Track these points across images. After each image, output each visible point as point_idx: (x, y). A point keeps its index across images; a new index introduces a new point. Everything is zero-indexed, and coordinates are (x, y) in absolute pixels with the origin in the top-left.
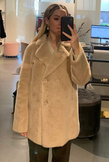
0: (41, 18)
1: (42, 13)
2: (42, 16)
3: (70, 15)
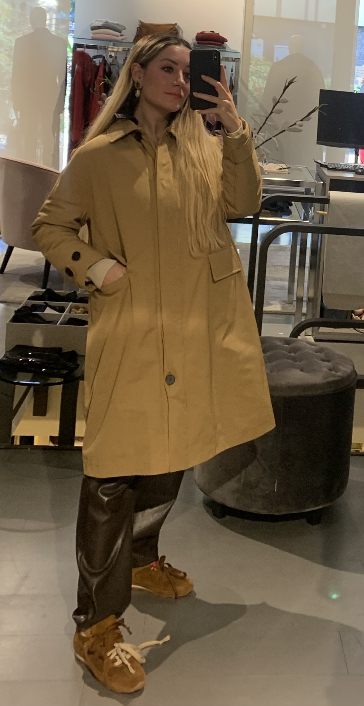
0: (87, 51)
1: (93, 28)
2: (93, 39)
3: (225, 43)
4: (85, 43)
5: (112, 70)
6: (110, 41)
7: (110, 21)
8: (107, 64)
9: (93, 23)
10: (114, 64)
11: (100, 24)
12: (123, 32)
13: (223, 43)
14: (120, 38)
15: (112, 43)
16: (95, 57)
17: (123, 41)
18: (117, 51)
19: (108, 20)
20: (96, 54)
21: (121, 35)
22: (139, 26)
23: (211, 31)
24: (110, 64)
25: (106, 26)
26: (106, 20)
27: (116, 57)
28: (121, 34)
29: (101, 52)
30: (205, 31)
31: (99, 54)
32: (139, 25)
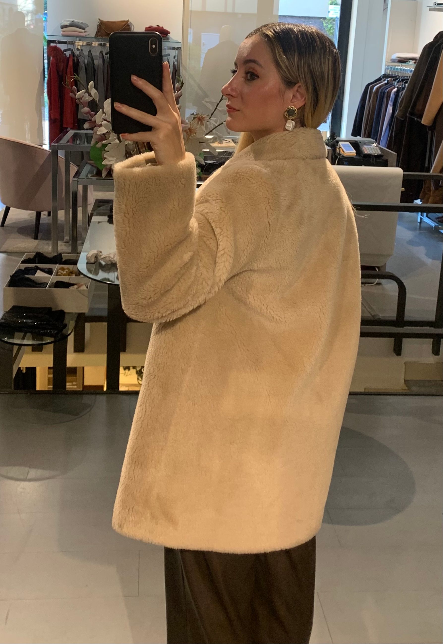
0: (59, 46)
1: (63, 27)
2: (63, 36)
3: (168, 35)
4: (57, 39)
5: (79, 61)
6: (77, 37)
7: (76, 21)
8: (75, 56)
9: (62, 23)
10: (80, 56)
11: (68, 23)
12: (87, 29)
13: (167, 35)
14: (84, 34)
15: (78, 39)
16: (66, 50)
17: (87, 36)
18: (82, 45)
19: (74, 20)
20: (66, 48)
21: (85, 32)
22: (98, 24)
23: (157, 25)
24: (78, 56)
25: (73, 25)
26: (73, 19)
27: (82, 50)
28: (85, 30)
29: (70, 46)
30: (152, 25)
31: (69, 48)
32: (99, 22)
